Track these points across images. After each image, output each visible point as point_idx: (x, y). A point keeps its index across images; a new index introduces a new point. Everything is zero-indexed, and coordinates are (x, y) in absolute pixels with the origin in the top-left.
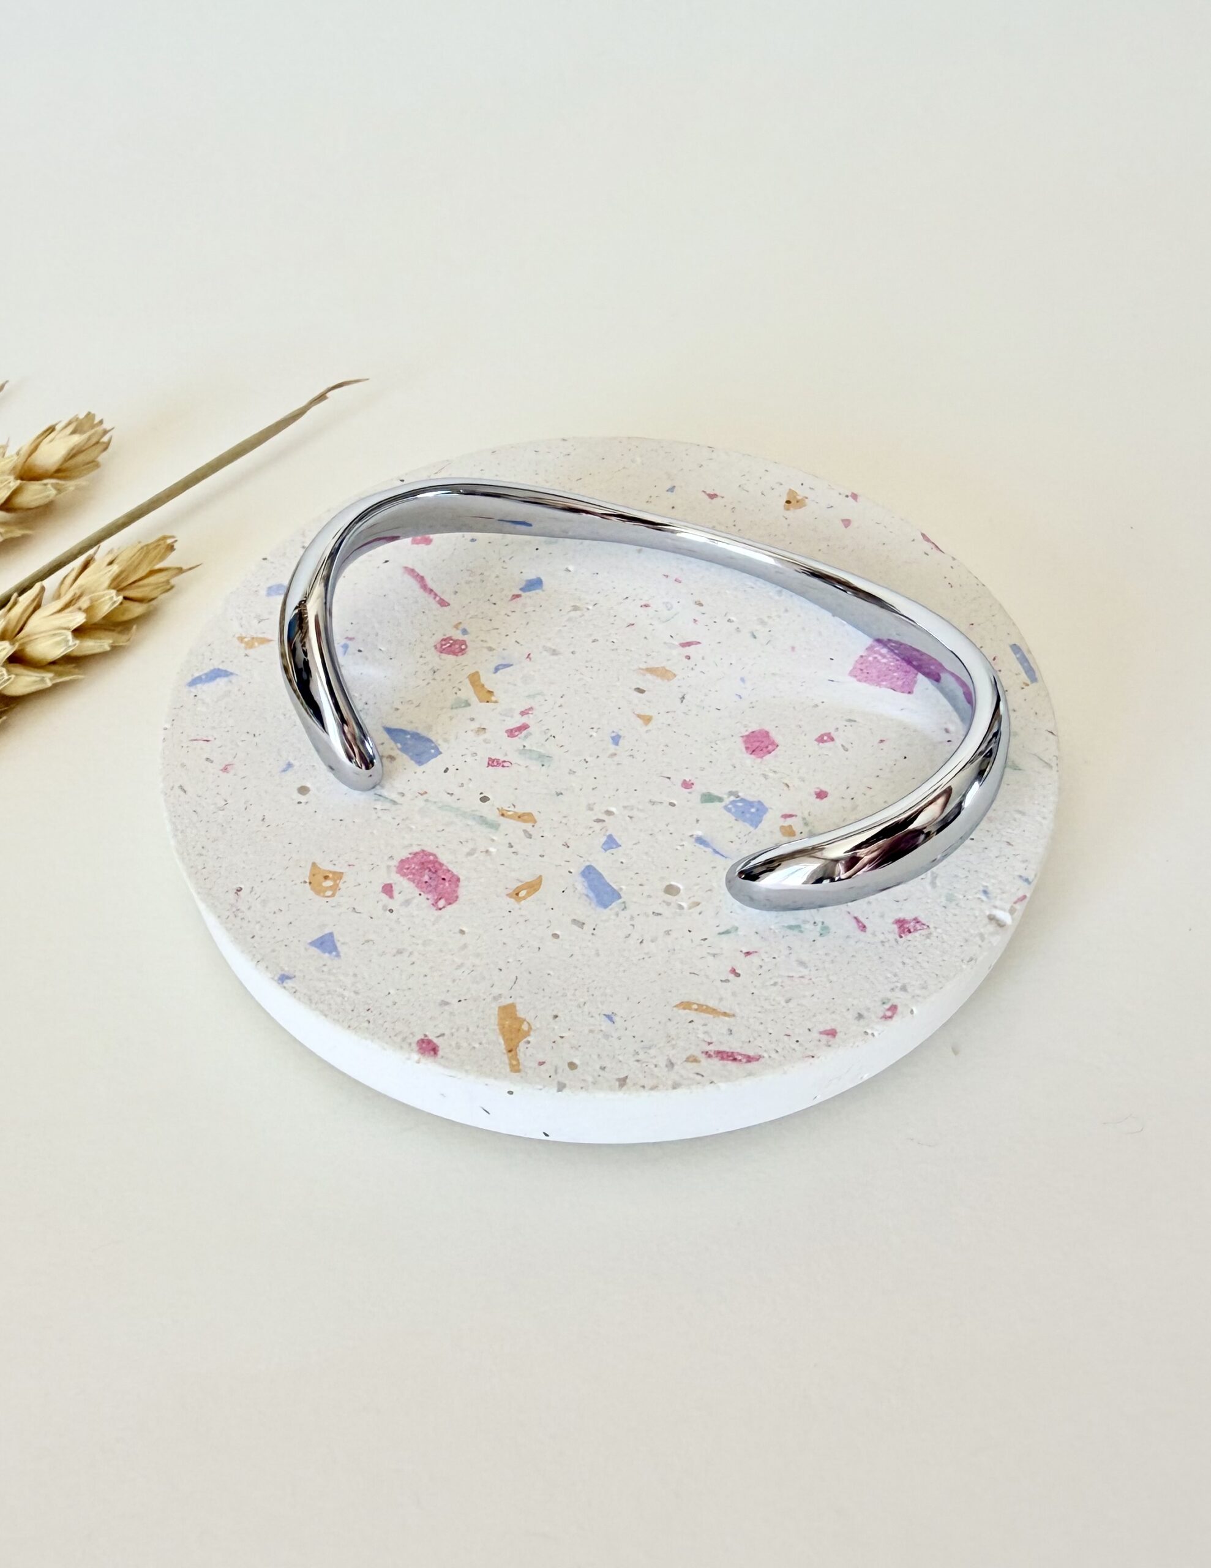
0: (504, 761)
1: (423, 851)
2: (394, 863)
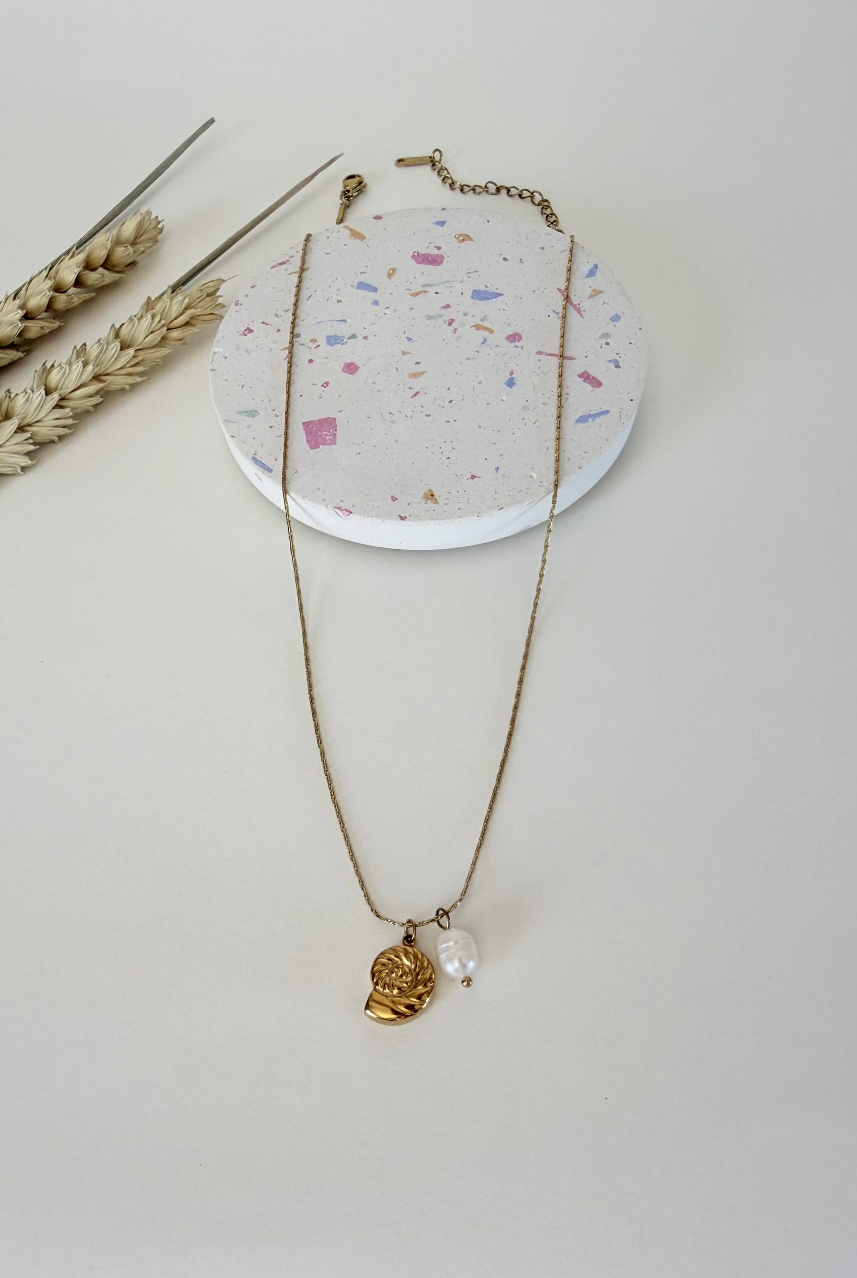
0: (443, 309)
1: (440, 265)
2: (445, 256)
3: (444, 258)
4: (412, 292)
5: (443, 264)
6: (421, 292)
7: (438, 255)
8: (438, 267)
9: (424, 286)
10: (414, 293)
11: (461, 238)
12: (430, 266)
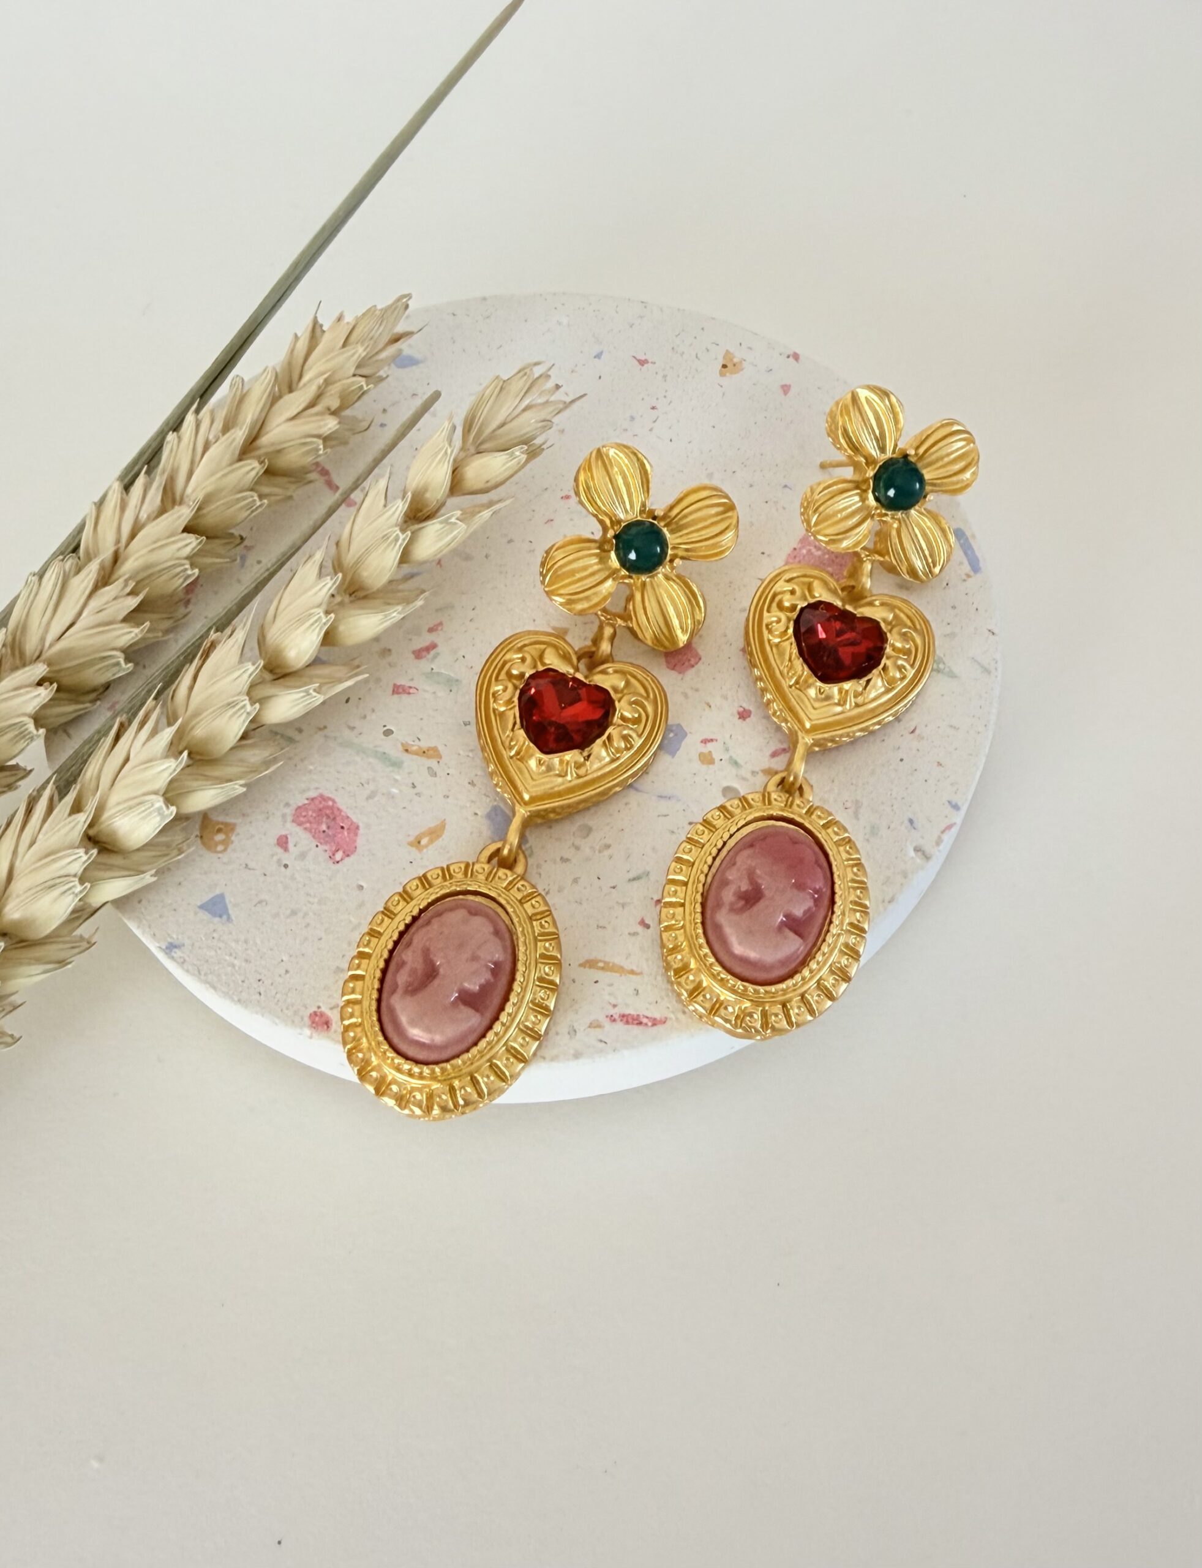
1: (321, 796)
2: (291, 810)
3: (299, 808)
4: (432, 763)
5: (313, 794)
6: (416, 753)
7: (300, 824)
8: (327, 794)
9: (397, 764)
10: (429, 757)
11: (220, 837)
12: (344, 803)
